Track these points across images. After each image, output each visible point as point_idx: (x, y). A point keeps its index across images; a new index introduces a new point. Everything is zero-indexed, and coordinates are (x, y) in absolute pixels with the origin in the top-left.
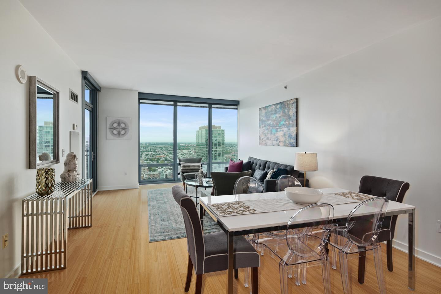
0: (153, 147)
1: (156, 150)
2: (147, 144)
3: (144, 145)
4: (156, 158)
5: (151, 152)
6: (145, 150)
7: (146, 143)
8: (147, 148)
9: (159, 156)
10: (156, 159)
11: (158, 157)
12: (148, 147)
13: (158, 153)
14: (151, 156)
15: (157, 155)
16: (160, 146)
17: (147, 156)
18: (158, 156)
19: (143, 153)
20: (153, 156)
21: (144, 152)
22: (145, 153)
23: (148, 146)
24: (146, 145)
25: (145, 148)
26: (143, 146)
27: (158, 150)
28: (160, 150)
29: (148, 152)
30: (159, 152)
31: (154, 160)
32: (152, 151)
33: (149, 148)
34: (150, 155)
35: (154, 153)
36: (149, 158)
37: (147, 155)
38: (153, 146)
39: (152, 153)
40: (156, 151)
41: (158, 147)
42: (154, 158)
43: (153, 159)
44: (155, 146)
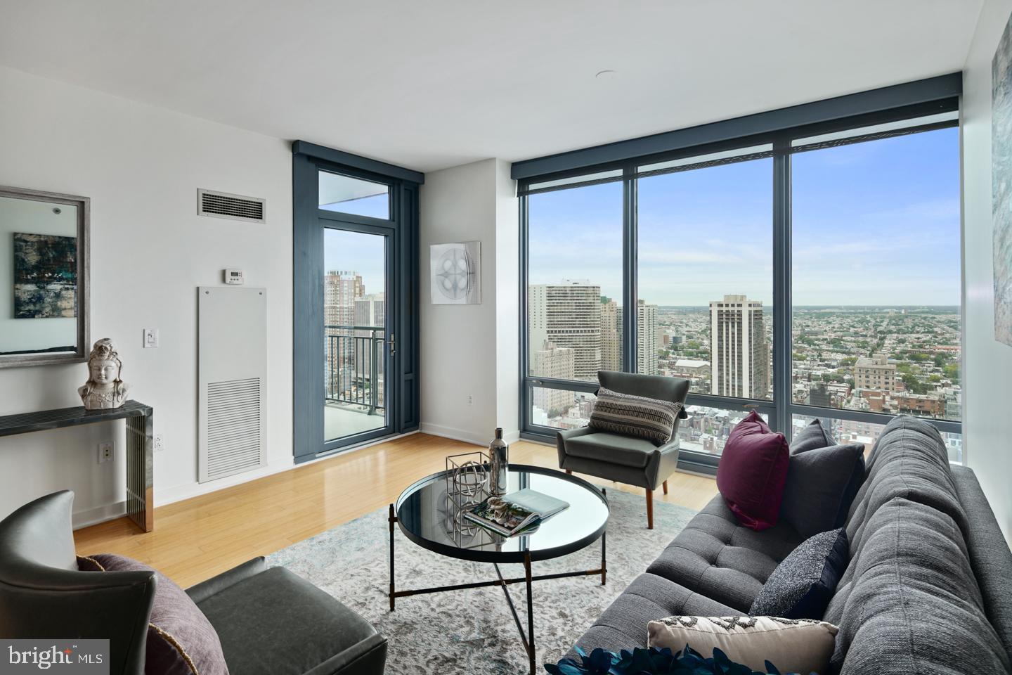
0: (925, 318)
1: (935, 329)
2: (903, 312)
3: (892, 314)
4: (931, 353)
5: (914, 335)
6: (894, 327)
7: (900, 308)
8: (903, 322)
9: (944, 347)
10: (933, 357)
11: (941, 349)
12: (905, 320)
13: (940, 337)
14: (914, 347)
15: (939, 343)
16: (950, 317)
17: (902, 345)
18: (940, 346)
19: (888, 336)
20: (921, 347)
21: (890, 332)
22: (896, 335)
23: (907, 317)
24: (900, 313)
25: (894, 321)
26: (888, 315)
27: (944, 329)
28: (950, 330)
29: (905, 333)
30: (947, 336)
31: (926, 359)
32: (918, 332)
33: (909, 323)
34: (912, 343)
35: (928, 338)
36: (910, 352)
37: (902, 341)
38: (923, 315)
39: (918, 338)
40: (936, 332)
41: (942, 320)
42: (925, 353)
43: (924, 356)
44: (931, 316)
